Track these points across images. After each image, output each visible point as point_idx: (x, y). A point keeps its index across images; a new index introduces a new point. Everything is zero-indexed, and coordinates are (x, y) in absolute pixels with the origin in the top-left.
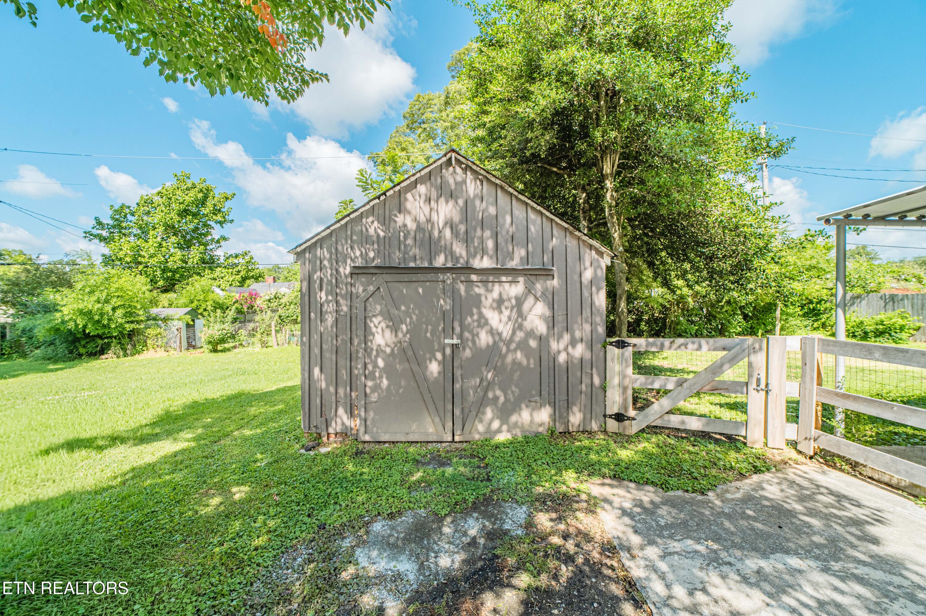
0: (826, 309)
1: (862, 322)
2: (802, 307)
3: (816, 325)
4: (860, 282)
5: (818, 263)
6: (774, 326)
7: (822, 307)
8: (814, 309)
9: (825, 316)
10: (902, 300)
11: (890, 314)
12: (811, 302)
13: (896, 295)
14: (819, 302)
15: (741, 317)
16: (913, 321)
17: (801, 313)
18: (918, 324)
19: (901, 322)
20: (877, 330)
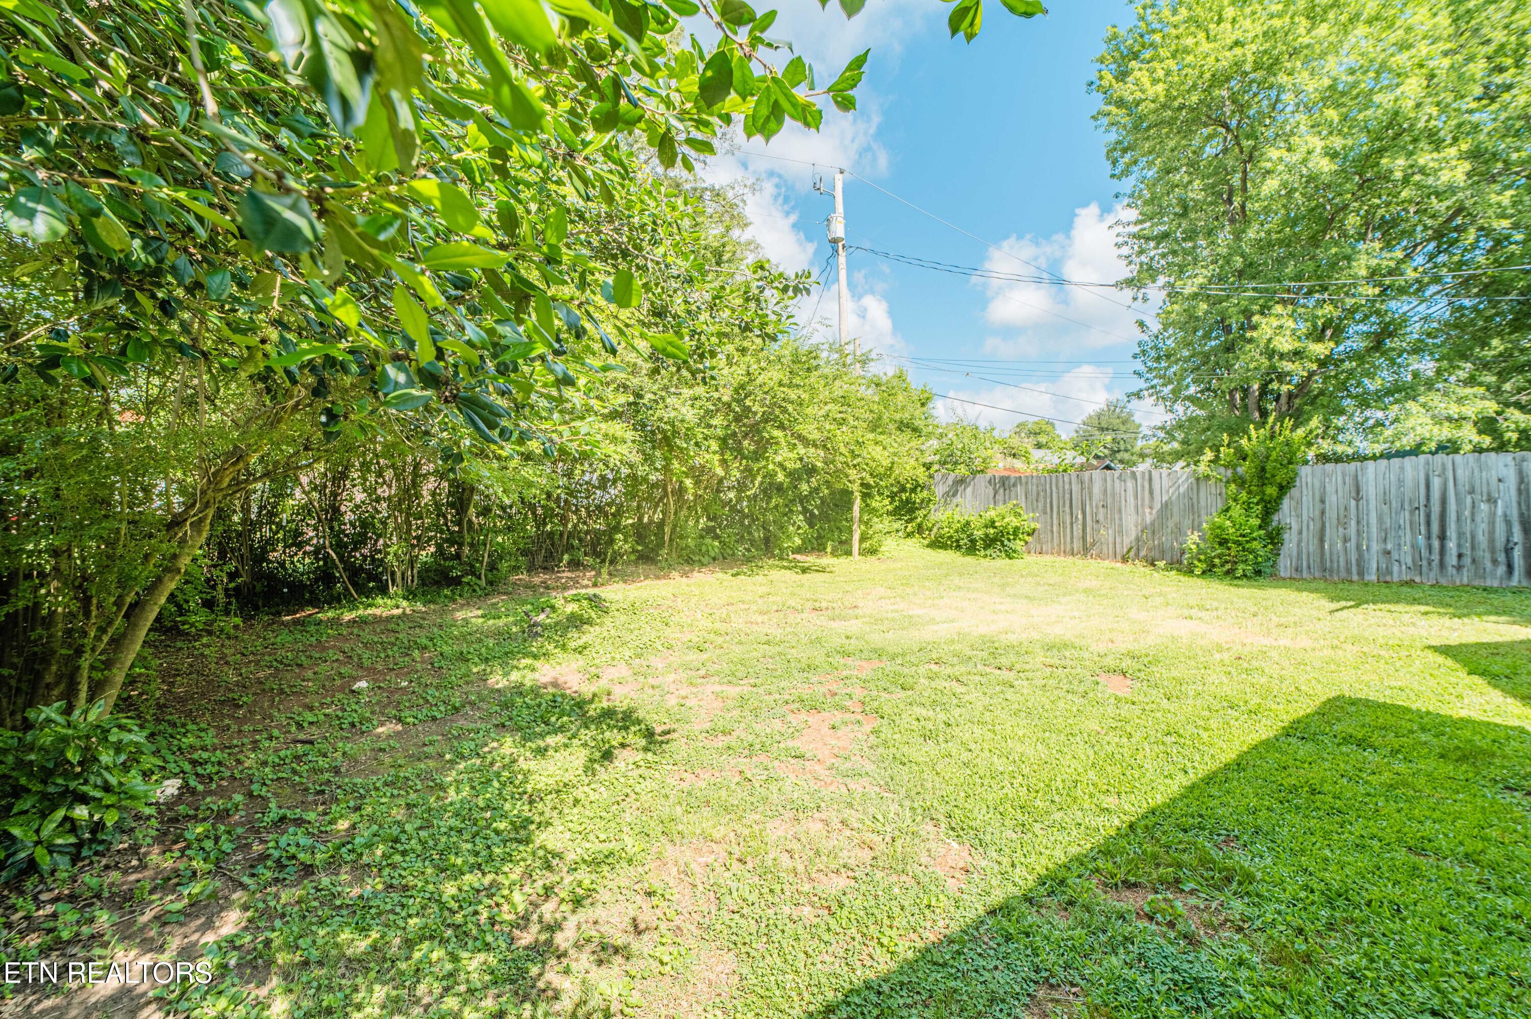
0: (922, 501)
1: (968, 523)
2: (892, 497)
3: (909, 529)
4: (965, 457)
5: (913, 417)
6: (851, 532)
7: (917, 498)
8: (908, 501)
9: (922, 513)
10: (1014, 485)
11: (1002, 509)
12: (903, 489)
13: (1008, 478)
14: (913, 490)
15: (801, 517)
16: (1028, 520)
17: (890, 508)
18: (1033, 525)
19: (1015, 522)
20: (987, 535)
